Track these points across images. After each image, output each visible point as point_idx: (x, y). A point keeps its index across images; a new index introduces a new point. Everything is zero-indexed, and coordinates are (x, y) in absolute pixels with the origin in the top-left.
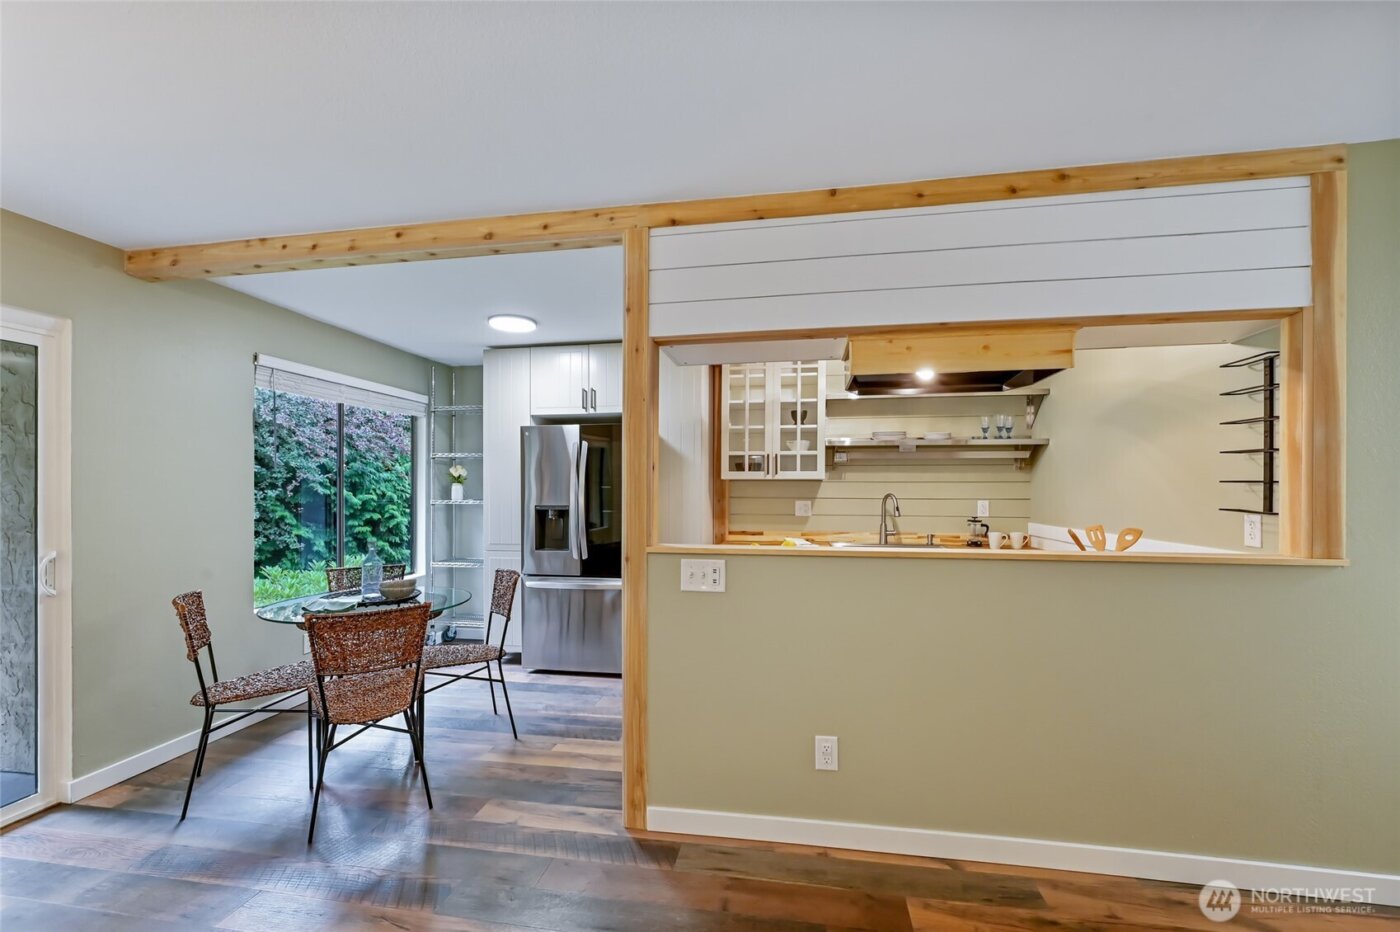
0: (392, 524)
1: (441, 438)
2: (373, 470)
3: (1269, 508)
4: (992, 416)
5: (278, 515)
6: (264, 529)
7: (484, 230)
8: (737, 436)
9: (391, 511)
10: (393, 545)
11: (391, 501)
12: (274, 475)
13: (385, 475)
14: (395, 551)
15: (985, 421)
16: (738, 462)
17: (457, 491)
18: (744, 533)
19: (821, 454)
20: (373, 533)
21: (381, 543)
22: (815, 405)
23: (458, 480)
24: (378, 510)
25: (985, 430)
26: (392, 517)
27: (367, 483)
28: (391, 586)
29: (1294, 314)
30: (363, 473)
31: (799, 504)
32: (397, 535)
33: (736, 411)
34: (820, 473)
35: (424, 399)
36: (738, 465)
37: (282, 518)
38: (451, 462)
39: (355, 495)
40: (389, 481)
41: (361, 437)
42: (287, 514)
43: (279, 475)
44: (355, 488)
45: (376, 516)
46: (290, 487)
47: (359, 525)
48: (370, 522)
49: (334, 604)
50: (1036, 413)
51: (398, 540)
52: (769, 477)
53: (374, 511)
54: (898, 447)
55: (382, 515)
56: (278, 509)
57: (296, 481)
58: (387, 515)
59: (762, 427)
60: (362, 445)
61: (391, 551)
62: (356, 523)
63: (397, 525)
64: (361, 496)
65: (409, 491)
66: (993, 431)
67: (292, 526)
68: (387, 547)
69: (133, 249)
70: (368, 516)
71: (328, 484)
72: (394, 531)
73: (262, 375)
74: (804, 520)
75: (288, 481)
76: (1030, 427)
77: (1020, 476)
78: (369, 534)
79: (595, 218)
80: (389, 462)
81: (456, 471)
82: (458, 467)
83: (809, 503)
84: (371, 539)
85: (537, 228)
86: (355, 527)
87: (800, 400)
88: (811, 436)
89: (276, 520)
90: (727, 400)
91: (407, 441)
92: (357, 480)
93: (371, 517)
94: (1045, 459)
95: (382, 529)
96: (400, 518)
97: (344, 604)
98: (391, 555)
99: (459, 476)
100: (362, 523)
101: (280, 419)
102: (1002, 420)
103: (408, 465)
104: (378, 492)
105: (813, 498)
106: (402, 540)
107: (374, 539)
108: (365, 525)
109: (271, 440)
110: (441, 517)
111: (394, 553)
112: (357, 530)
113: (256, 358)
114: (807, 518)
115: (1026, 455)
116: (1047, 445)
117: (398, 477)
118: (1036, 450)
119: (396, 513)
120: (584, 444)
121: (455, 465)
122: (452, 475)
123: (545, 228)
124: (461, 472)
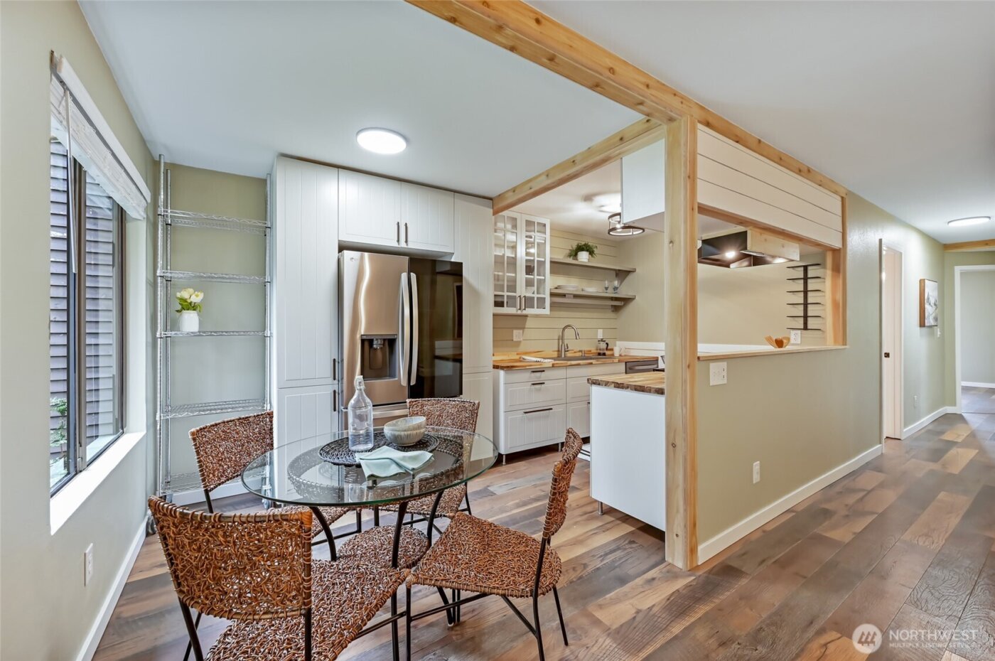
4: (611, 282)
8: (499, 281)
16: (499, 299)
17: (191, 320)
22: (544, 262)
25: (607, 289)
31: (515, 332)
33: (498, 260)
34: (547, 310)
36: (500, 302)
52: (519, 312)
59: (514, 275)
66: (610, 290)
74: (518, 343)
77: (612, 315)
79: (673, 96)
81: (190, 295)
82: (189, 290)
83: (521, 331)
85: (642, 83)
87: (536, 259)
88: (542, 284)
99: (194, 301)
105: (523, 328)
114: (520, 342)
115: (621, 303)
116: (634, 299)
118: (626, 301)
120: (413, 276)
121: (185, 287)
122: (183, 300)
123: (648, 86)
124: (196, 298)
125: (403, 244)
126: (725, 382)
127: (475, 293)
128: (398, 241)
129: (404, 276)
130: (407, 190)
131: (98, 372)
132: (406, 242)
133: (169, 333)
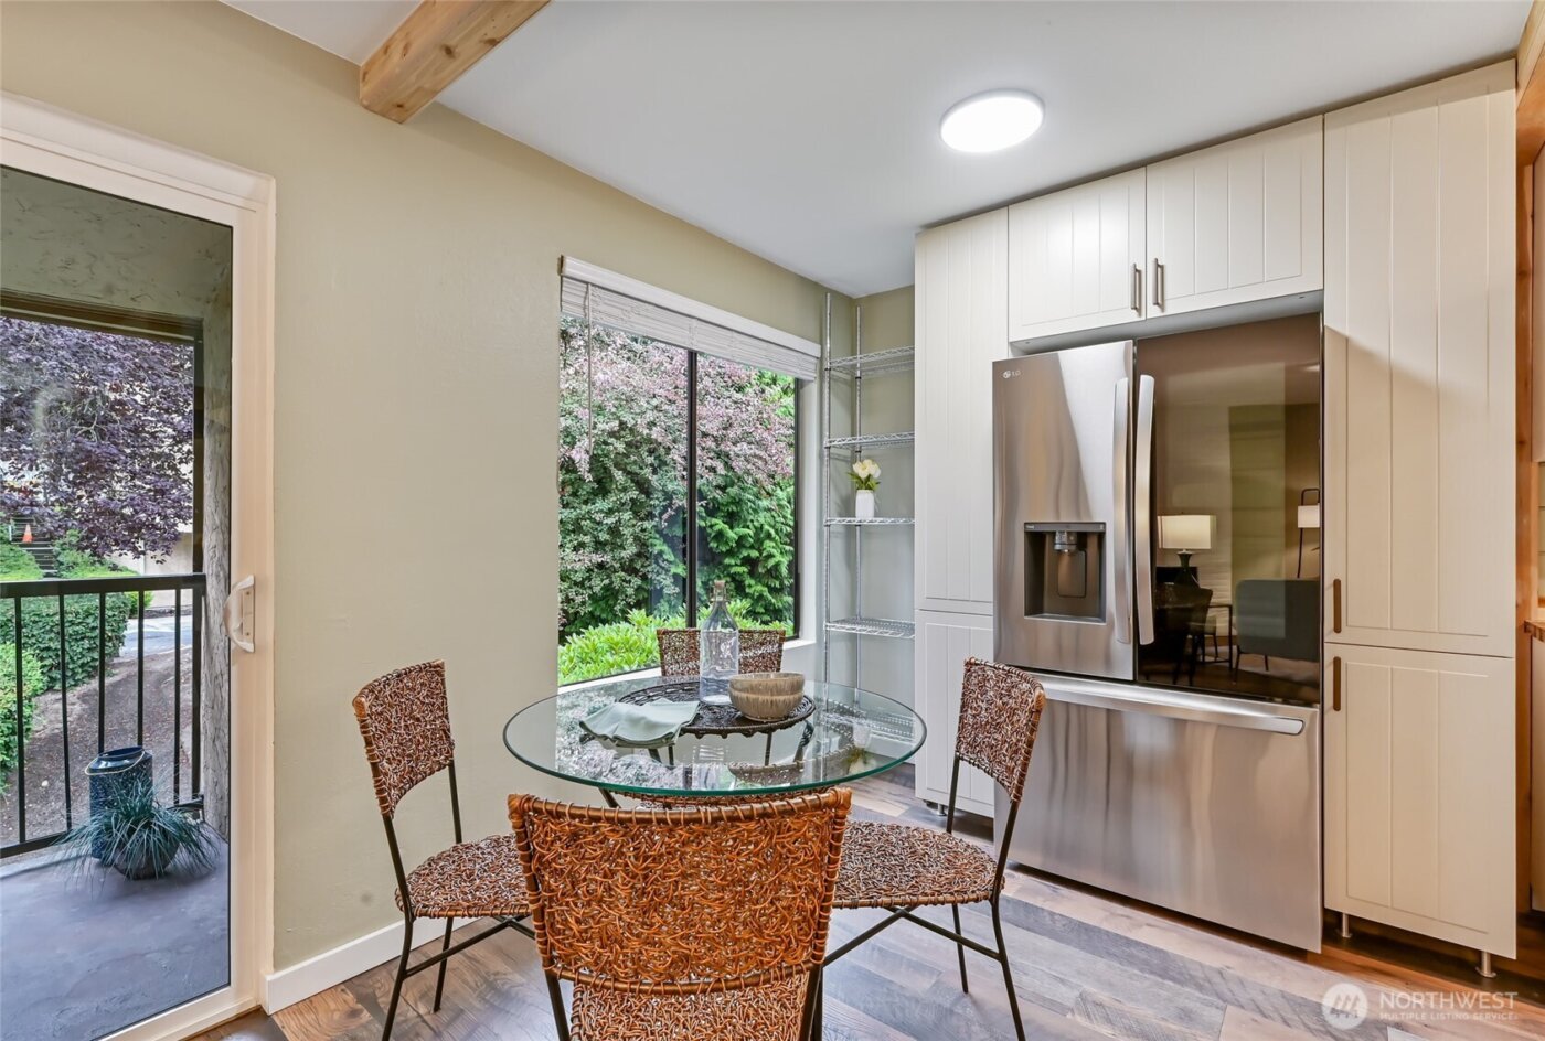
0: (771, 563)
1: (840, 415)
2: (751, 497)
5: (656, 550)
6: (643, 566)
9: (768, 549)
10: (772, 590)
11: (769, 536)
12: (652, 502)
13: (765, 503)
14: (776, 598)
17: (865, 502)
20: (752, 574)
21: (759, 587)
23: (866, 483)
24: (756, 546)
26: (771, 556)
27: (746, 513)
28: (752, 689)
30: (740, 500)
32: (776, 578)
35: (815, 349)
37: (661, 553)
38: (856, 454)
39: (731, 528)
40: (770, 510)
41: (739, 456)
42: (665, 548)
43: (657, 502)
44: (732, 519)
45: (754, 554)
46: (665, 516)
47: (736, 565)
48: (747, 561)
49: (635, 722)
51: (778, 585)
53: (752, 547)
55: (760, 552)
56: (657, 542)
57: (672, 509)
58: (764, 554)
60: (738, 465)
61: (770, 597)
62: (733, 562)
63: (777, 565)
64: (737, 530)
65: (792, 523)
67: (670, 563)
68: (766, 594)
70: (745, 553)
71: (704, 514)
72: (774, 572)
73: (573, 294)
75: (665, 509)
78: (745, 575)
80: (770, 488)
81: (864, 469)
82: (867, 462)
84: (749, 581)
86: (732, 566)
89: (655, 555)
91: (790, 460)
92: (735, 509)
93: (749, 555)
95: (761, 570)
96: (778, 558)
97: (652, 726)
98: (771, 604)
99: (869, 477)
100: (739, 562)
101: (656, 433)
103: (791, 490)
104: (756, 523)
106: (782, 584)
107: (752, 582)
108: (742, 565)
109: (650, 460)
110: (838, 546)
111: (773, 601)
112: (733, 570)
117: (779, 505)
119: (774, 551)
120: (1146, 382)
125: (1153, 312)
128: (1138, 308)
130: (1163, 179)
132: (1158, 303)
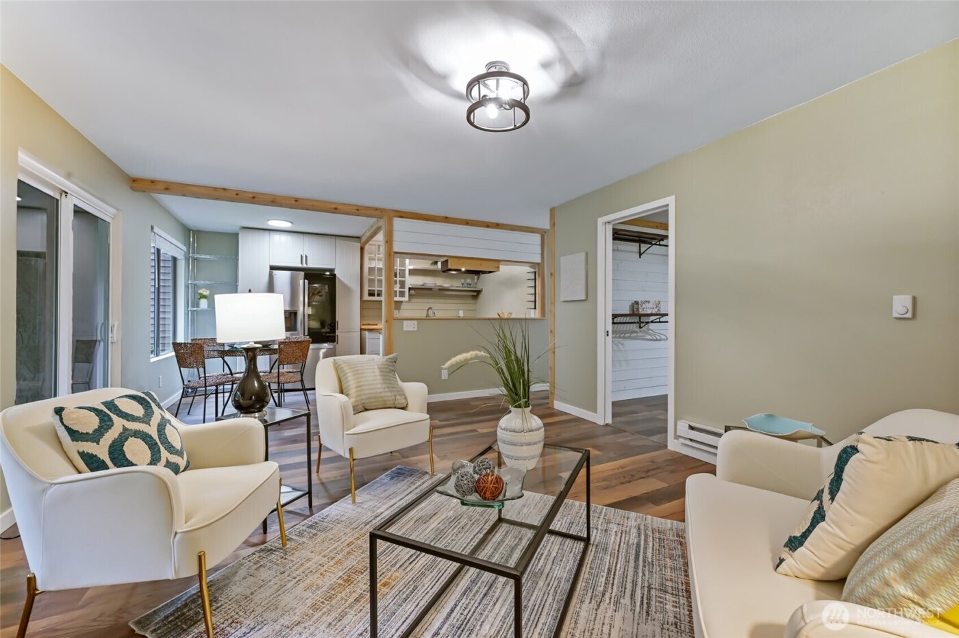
3: (535, 308)
7: (334, 206)
8: (371, 281)
15: (463, 281)
16: (371, 292)
17: (204, 303)
18: (369, 324)
19: (406, 290)
25: (462, 284)
29: (538, 264)
33: (371, 270)
34: (406, 298)
35: (186, 249)
36: (371, 294)
50: (478, 279)
54: (431, 289)
66: (465, 285)
69: (136, 177)
76: (476, 284)
77: (472, 301)
81: (204, 292)
82: (203, 289)
87: (399, 268)
88: (402, 284)
90: (367, 265)
94: (482, 295)
99: (206, 295)
102: (469, 281)
105: (400, 309)
113: (152, 228)
115: (475, 294)
116: (482, 290)
118: (479, 292)
120: (306, 281)
121: (201, 288)
122: (201, 294)
123: (358, 210)
124: (206, 293)
125: (305, 265)
126: (416, 329)
127: (347, 289)
128: (302, 263)
129: (301, 282)
130: (307, 238)
131: (165, 333)
132: (306, 263)
133: (195, 309)
